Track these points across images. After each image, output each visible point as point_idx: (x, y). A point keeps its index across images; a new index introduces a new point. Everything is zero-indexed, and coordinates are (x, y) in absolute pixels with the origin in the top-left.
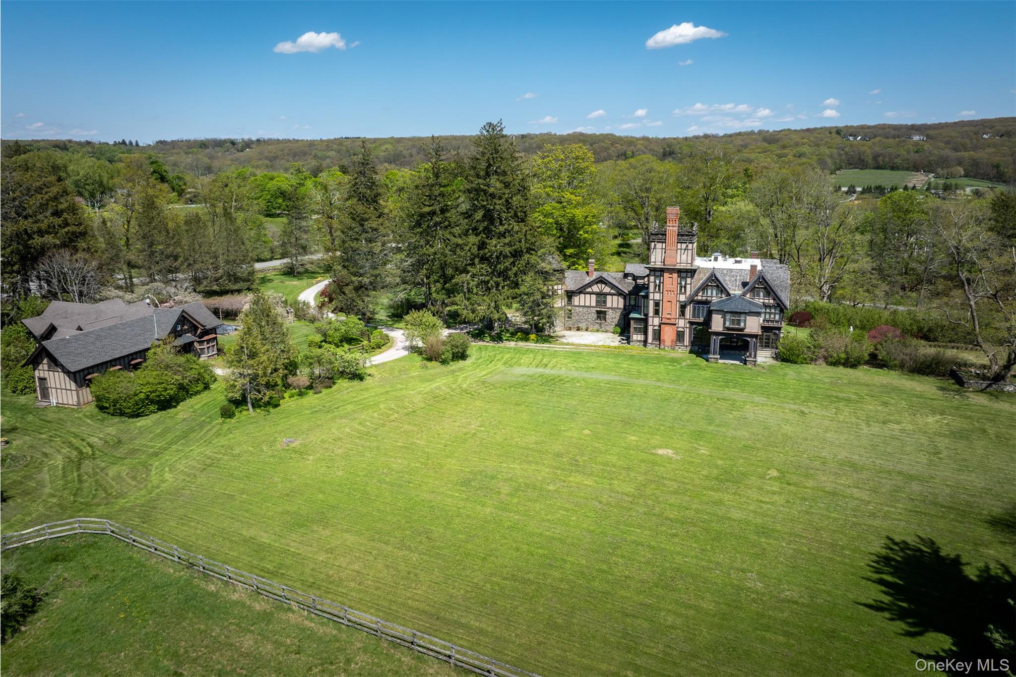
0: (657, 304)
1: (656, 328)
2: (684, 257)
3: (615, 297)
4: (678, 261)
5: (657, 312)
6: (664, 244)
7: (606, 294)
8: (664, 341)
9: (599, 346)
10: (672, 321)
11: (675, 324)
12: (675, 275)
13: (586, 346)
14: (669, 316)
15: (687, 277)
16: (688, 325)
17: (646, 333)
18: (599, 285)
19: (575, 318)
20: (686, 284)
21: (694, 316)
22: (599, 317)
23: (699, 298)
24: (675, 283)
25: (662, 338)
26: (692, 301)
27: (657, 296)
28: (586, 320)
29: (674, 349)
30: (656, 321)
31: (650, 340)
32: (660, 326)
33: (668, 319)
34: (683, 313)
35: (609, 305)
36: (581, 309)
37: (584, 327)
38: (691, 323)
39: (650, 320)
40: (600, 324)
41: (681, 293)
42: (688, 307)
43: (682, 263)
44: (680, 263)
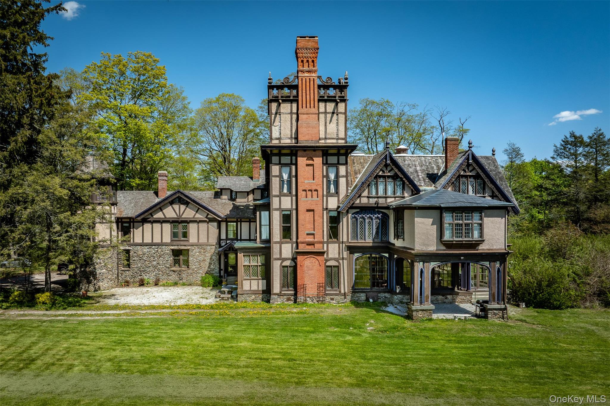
0: (286, 218)
1: (287, 263)
2: (332, 128)
3: (203, 226)
4: (322, 136)
5: (286, 232)
6: (294, 105)
7: (187, 222)
8: (304, 288)
9: (179, 307)
10: (318, 248)
11: (322, 254)
12: (318, 161)
13: (153, 307)
14: (310, 239)
15: (338, 163)
16: (345, 254)
17: (267, 276)
18: (176, 207)
19: (136, 265)
20: (337, 176)
21: (355, 236)
22: (176, 262)
23: (364, 201)
24: (318, 174)
25: (299, 282)
26: (352, 207)
27: (287, 203)
28: (155, 267)
29: (323, 302)
30: (287, 250)
31: (276, 288)
32: (294, 259)
33: (309, 244)
34: (334, 233)
35: (193, 238)
36: (146, 249)
37: (152, 280)
38: (352, 249)
39: (275, 248)
40: (180, 273)
41: (329, 194)
42: (345, 220)
43: (330, 139)
44: (326, 138)
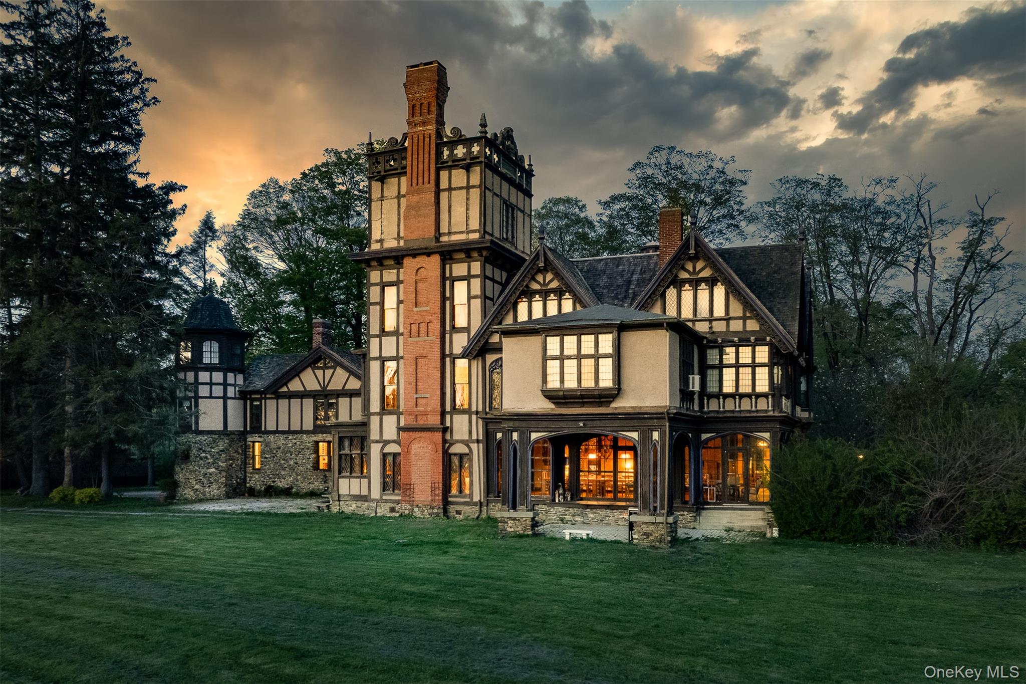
1: (392, 448)
2: (460, 214)
4: (444, 229)
6: (403, 182)
7: (336, 395)
8: (411, 491)
10: (432, 422)
11: (438, 431)
12: (434, 273)
14: (422, 407)
15: (469, 275)
16: (480, 433)
18: (319, 372)
24: (434, 295)
25: (404, 480)
27: (391, 347)
28: (292, 469)
29: (439, 515)
30: (391, 427)
33: (421, 415)
36: (281, 440)
39: (374, 424)
40: (325, 479)
41: (454, 329)
43: (455, 233)
44: (450, 233)
